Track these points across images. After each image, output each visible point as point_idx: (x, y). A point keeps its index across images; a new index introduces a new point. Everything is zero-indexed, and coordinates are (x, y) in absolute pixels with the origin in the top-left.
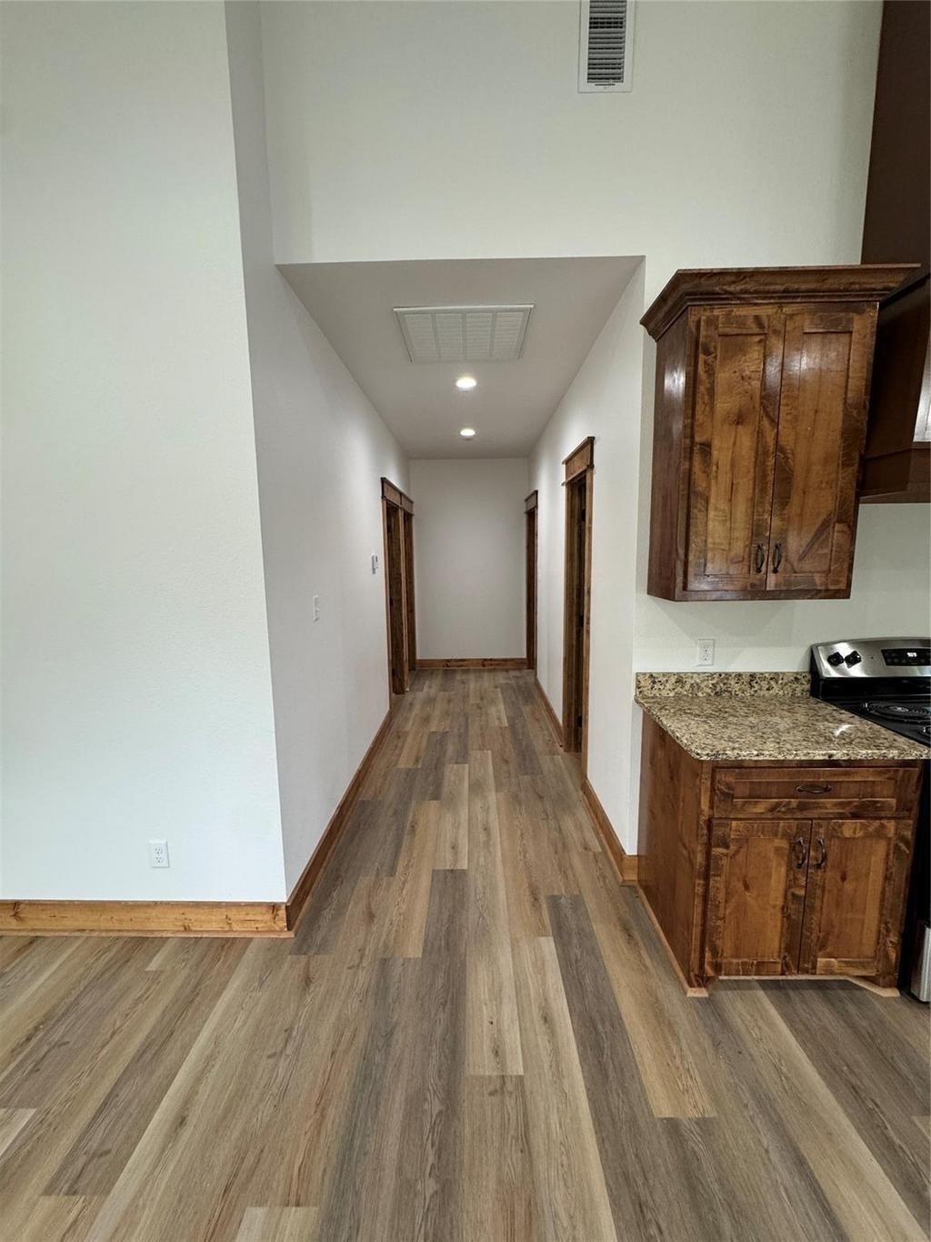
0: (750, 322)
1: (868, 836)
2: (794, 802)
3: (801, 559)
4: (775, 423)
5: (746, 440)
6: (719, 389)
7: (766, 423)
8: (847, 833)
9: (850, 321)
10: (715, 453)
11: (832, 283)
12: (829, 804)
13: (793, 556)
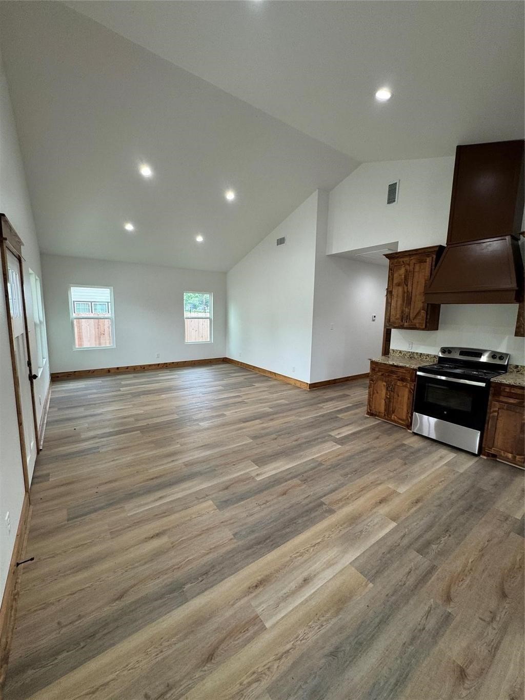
0: (402, 263)
1: (403, 386)
2: (387, 374)
3: (413, 320)
4: (407, 285)
5: (400, 289)
6: (395, 278)
7: (405, 286)
8: (398, 384)
9: (426, 259)
10: (393, 293)
11: (420, 251)
12: (394, 376)
13: (411, 318)
